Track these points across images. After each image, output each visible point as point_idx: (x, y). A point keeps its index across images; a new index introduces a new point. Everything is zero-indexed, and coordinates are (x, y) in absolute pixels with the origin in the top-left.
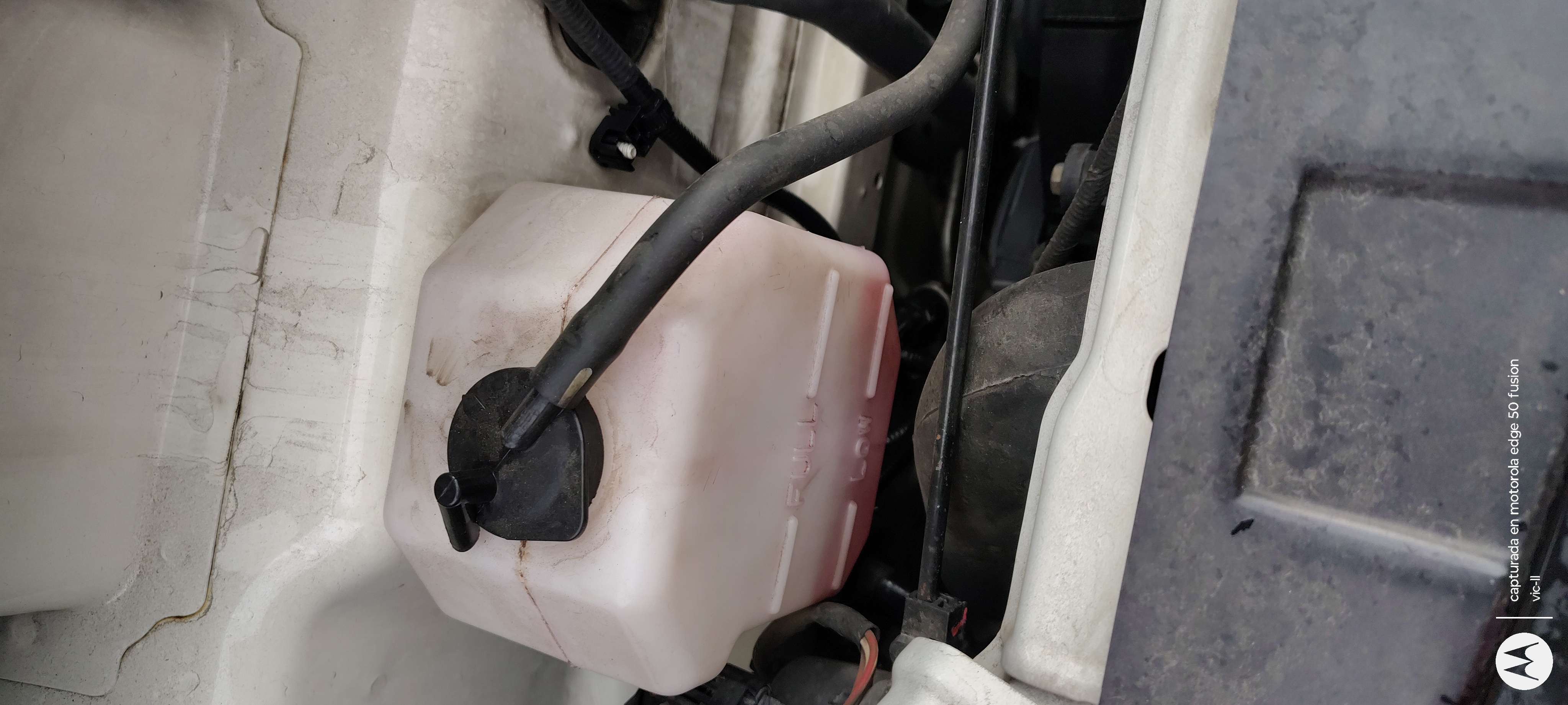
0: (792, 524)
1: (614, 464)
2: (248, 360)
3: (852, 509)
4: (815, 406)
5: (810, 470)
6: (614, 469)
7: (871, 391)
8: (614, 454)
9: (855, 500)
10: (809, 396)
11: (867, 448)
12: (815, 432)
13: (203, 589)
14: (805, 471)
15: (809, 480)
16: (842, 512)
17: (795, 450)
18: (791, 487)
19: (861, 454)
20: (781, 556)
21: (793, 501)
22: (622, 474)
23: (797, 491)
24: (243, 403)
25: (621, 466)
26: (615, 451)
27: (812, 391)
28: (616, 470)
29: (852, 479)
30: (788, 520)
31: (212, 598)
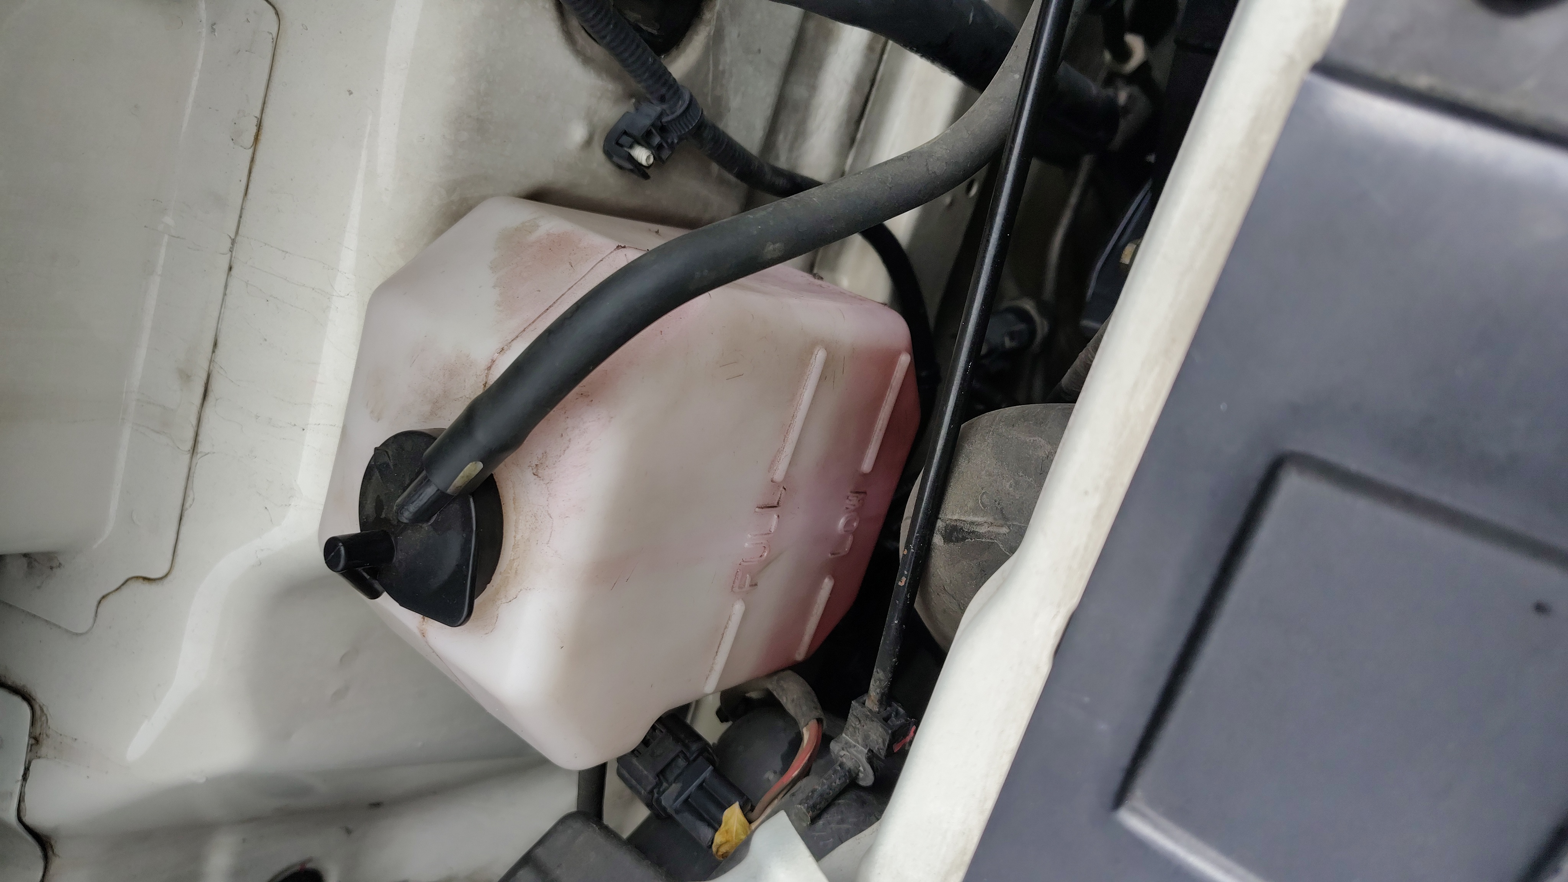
1: (513, 554)
4: (781, 489)
5: (767, 555)
6: (512, 558)
8: (513, 544)
9: (834, 577)
10: (774, 480)
12: (778, 516)
14: (761, 556)
16: (815, 587)
17: (749, 536)
19: (845, 531)
20: (722, 639)
22: (518, 566)
23: (748, 575)
26: (515, 540)
27: (779, 476)
28: (514, 560)
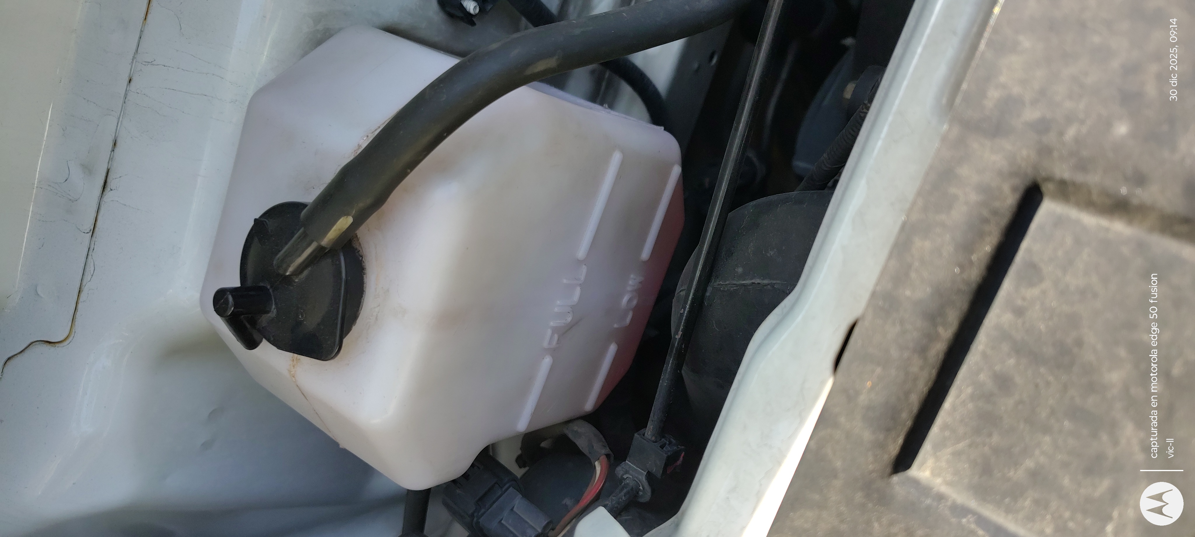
0: (547, 362)
2: (115, 144)
3: (613, 349)
7: (646, 253)
11: (635, 302)
13: (68, 324)
15: (571, 327)
18: (549, 332)
21: (550, 343)
24: (108, 180)
25: (379, 306)
29: (616, 326)
30: (543, 359)
31: (75, 332)
